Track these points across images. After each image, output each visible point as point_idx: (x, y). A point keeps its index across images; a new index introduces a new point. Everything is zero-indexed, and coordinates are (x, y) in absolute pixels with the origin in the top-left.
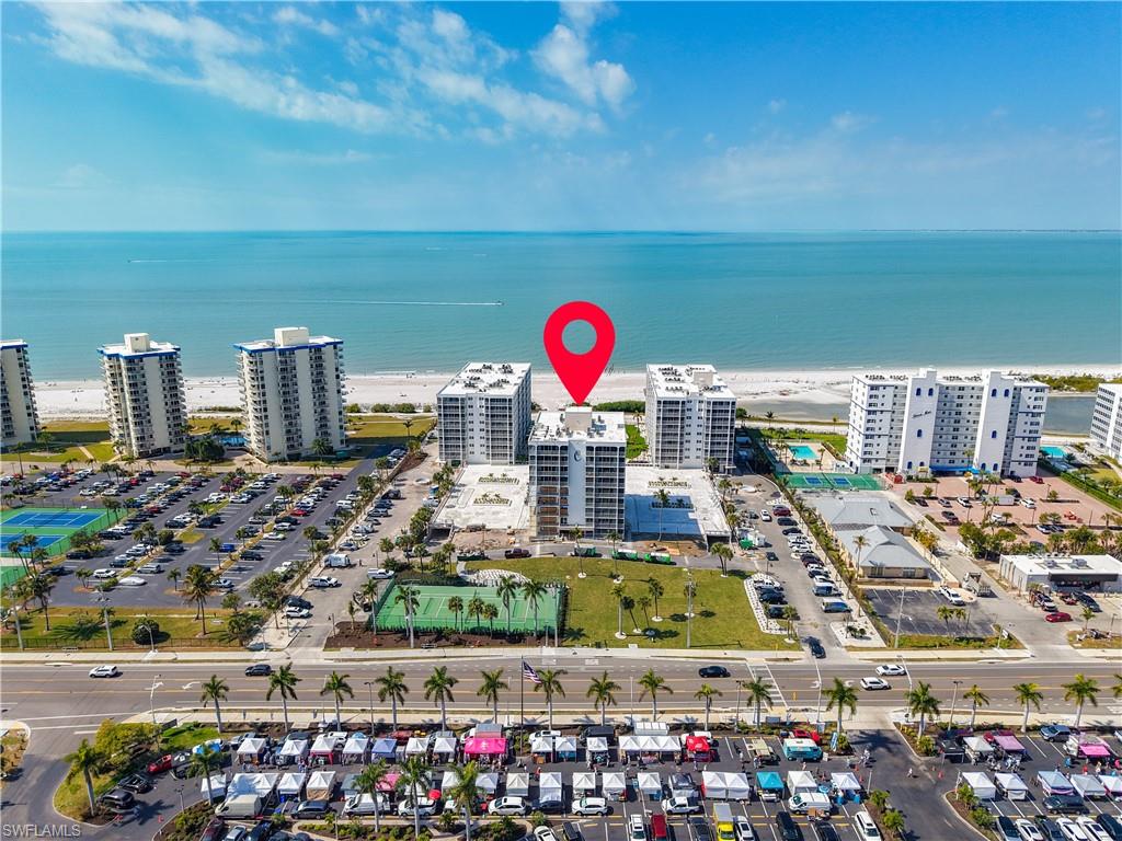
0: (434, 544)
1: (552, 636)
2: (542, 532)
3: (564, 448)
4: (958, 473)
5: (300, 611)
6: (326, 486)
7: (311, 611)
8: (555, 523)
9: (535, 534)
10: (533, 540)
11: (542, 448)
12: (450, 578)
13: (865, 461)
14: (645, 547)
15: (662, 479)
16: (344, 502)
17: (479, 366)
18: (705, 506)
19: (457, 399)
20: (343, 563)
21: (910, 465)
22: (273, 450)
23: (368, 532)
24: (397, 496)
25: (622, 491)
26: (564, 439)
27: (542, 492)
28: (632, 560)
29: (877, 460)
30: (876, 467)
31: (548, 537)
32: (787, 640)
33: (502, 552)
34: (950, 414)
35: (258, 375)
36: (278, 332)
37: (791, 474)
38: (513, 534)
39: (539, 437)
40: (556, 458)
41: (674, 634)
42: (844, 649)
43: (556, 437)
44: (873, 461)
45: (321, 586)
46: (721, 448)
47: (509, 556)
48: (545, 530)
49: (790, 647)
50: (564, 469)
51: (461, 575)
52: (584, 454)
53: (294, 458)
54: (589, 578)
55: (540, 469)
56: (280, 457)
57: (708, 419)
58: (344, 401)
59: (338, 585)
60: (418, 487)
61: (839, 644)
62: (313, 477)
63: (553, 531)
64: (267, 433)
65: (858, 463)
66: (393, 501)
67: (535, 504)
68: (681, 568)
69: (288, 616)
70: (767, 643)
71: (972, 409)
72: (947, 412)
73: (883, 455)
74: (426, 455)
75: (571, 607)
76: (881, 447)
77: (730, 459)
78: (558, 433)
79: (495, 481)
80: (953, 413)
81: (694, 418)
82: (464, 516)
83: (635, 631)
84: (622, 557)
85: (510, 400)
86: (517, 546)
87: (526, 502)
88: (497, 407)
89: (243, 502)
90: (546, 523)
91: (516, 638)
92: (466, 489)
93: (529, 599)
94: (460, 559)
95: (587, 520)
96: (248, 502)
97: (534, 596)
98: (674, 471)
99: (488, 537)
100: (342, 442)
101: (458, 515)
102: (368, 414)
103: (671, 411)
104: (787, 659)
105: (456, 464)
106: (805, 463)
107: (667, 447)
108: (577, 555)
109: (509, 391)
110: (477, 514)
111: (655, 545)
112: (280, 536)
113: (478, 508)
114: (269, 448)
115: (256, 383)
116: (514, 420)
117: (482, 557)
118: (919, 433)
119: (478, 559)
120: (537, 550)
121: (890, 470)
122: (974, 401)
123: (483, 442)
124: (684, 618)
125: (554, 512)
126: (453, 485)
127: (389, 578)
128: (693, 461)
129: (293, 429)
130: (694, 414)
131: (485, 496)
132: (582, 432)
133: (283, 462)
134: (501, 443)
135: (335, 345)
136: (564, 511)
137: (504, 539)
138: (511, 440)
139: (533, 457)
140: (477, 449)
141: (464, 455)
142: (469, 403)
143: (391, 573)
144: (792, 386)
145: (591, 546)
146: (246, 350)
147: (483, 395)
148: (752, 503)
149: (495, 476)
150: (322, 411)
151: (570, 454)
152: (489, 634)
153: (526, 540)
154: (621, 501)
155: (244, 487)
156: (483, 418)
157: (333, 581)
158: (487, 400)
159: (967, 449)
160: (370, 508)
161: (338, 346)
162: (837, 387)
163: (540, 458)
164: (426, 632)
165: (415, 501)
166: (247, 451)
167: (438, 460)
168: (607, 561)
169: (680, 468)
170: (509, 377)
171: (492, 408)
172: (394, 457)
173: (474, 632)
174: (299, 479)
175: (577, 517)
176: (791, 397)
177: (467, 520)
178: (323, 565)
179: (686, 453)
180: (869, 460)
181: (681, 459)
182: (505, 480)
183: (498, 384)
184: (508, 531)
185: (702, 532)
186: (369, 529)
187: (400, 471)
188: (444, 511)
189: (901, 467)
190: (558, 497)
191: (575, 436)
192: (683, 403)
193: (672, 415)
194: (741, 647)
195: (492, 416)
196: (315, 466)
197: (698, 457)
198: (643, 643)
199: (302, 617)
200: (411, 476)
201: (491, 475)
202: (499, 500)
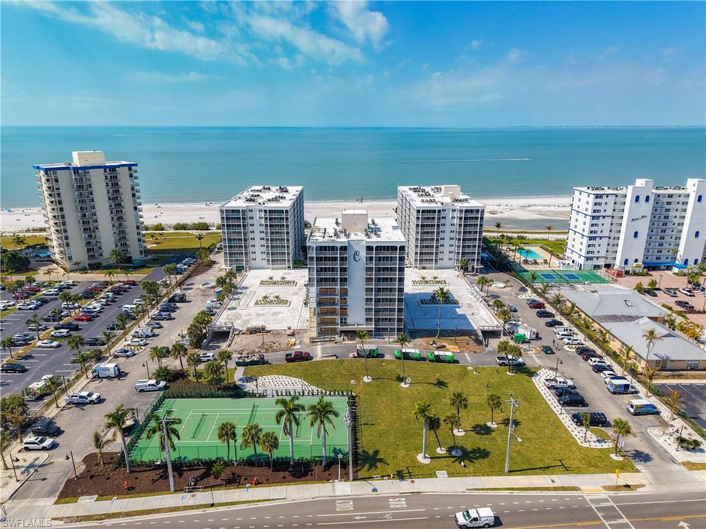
0: (213, 348)
1: (344, 465)
2: (322, 333)
3: (344, 248)
4: (662, 267)
5: (42, 441)
6: (118, 292)
7: (58, 440)
8: (334, 322)
9: (314, 334)
10: (313, 341)
11: (321, 249)
12: (227, 388)
13: (588, 259)
14: (424, 344)
15: (423, 278)
16: (129, 306)
17: (260, 188)
18: (468, 302)
19: (238, 211)
20: (112, 373)
21: (626, 262)
22: (74, 260)
23: (147, 337)
24: (182, 299)
25: (401, 290)
26: (343, 239)
27: (321, 293)
28: (416, 359)
29: (598, 258)
30: (596, 264)
31: (328, 337)
32: (613, 456)
33: (282, 355)
34: (659, 218)
35: (55, 192)
36: (75, 154)
37: (527, 271)
38: (293, 335)
39: (317, 239)
40: (335, 259)
41: (484, 454)
42: (683, 468)
43: (334, 238)
44: (595, 259)
45: (81, 403)
46: (471, 250)
47: (289, 359)
48: (325, 331)
49: (622, 467)
50: (344, 270)
51: (238, 383)
52: (363, 254)
53: (95, 267)
54: (375, 382)
55: (320, 270)
56: (81, 266)
57: (460, 225)
58: (141, 217)
59: (100, 401)
60: (204, 291)
61: (673, 461)
62: (107, 283)
63: (333, 332)
64: (68, 245)
65: (582, 261)
66: (178, 304)
67: (314, 305)
68: (465, 367)
69: (27, 449)
70: (595, 463)
71: (678, 214)
72: (657, 217)
73: (603, 253)
74: (214, 263)
75: (362, 420)
76: (602, 247)
77: (478, 260)
78: (336, 234)
79: (275, 283)
80: (662, 217)
81: (448, 225)
82: (244, 318)
83: (438, 450)
84: (406, 356)
85: (287, 211)
86: (297, 347)
87: (306, 304)
88: (275, 218)
89: (30, 309)
90: (327, 323)
91: (300, 470)
92: (248, 291)
93: (316, 425)
94: (238, 364)
95: (367, 320)
96: (36, 308)
97: (322, 422)
98: (431, 271)
99: (268, 339)
100: (141, 252)
101: (238, 317)
102: (170, 232)
103: (428, 218)
104: (628, 486)
105: (240, 269)
106: (536, 263)
107: (425, 250)
108: (359, 356)
109: (286, 204)
110: (258, 315)
111: (434, 342)
112: (55, 344)
113: (259, 309)
114: (70, 258)
115: (53, 199)
116: (291, 230)
117: (262, 361)
118: (636, 235)
119: (257, 364)
120: (318, 352)
121: (608, 266)
122: (680, 207)
123: (264, 249)
124: (488, 430)
125: (333, 312)
126: (236, 288)
127: (160, 389)
128: (446, 262)
129: (93, 241)
130: (448, 222)
131: (265, 297)
132: (359, 234)
133: (84, 270)
134: (279, 250)
135: (130, 167)
136: (344, 311)
137: (284, 341)
138: (288, 247)
139: (312, 259)
140: (259, 256)
141: (247, 261)
142: (250, 214)
143: (162, 384)
144: (496, 208)
145: (373, 347)
146: (42, 169)
147: (262, 207)
148: (506, 297)
149: (275, 279)
150: (120, 225)
151: (348, 255)
152: (268, 464)
153: (307, 341)
154: (400, 300)
155: (38, 294)
156: (263, 229)
157: (94, 397)
158: (266, 211)
159: (672, 247)
160: (155, 312)
161: (133, 168)
162: (529, 208)
163: (319, 259)
164: (192, 466)
165: (199, 304)
166: (54, 262)
167: (223, 266)
168: (390, 362)
169: (436, 269)
170: (285, 195)
171: (270, 219)
172: (185, 264)
173: (250, 462)
174: (94, 285)
175: (357, 317)
176: (499, 215)
177: (248, 321)
178: (91, 376)
179: (440, 256)
180: (591, 259)
181: (436, 260)
182: (285, 282)
183: (276, 199)
184: (289, 332)
185: (476, 328)
186: (149, 333)
187: (189, 276)
188: (226, 313)
189: (618, 263)
190: (338, 297)
191: (353, 237)
192: (439, 211)
193: (430, 222)
194: (567, 470)
195: (271, 226)
196: (110, 273)
197: (450, 259)
198: (452, 470)
199: (44, 449)
200: (199, 281)
201: (271, 278)
202: (279, 301)
